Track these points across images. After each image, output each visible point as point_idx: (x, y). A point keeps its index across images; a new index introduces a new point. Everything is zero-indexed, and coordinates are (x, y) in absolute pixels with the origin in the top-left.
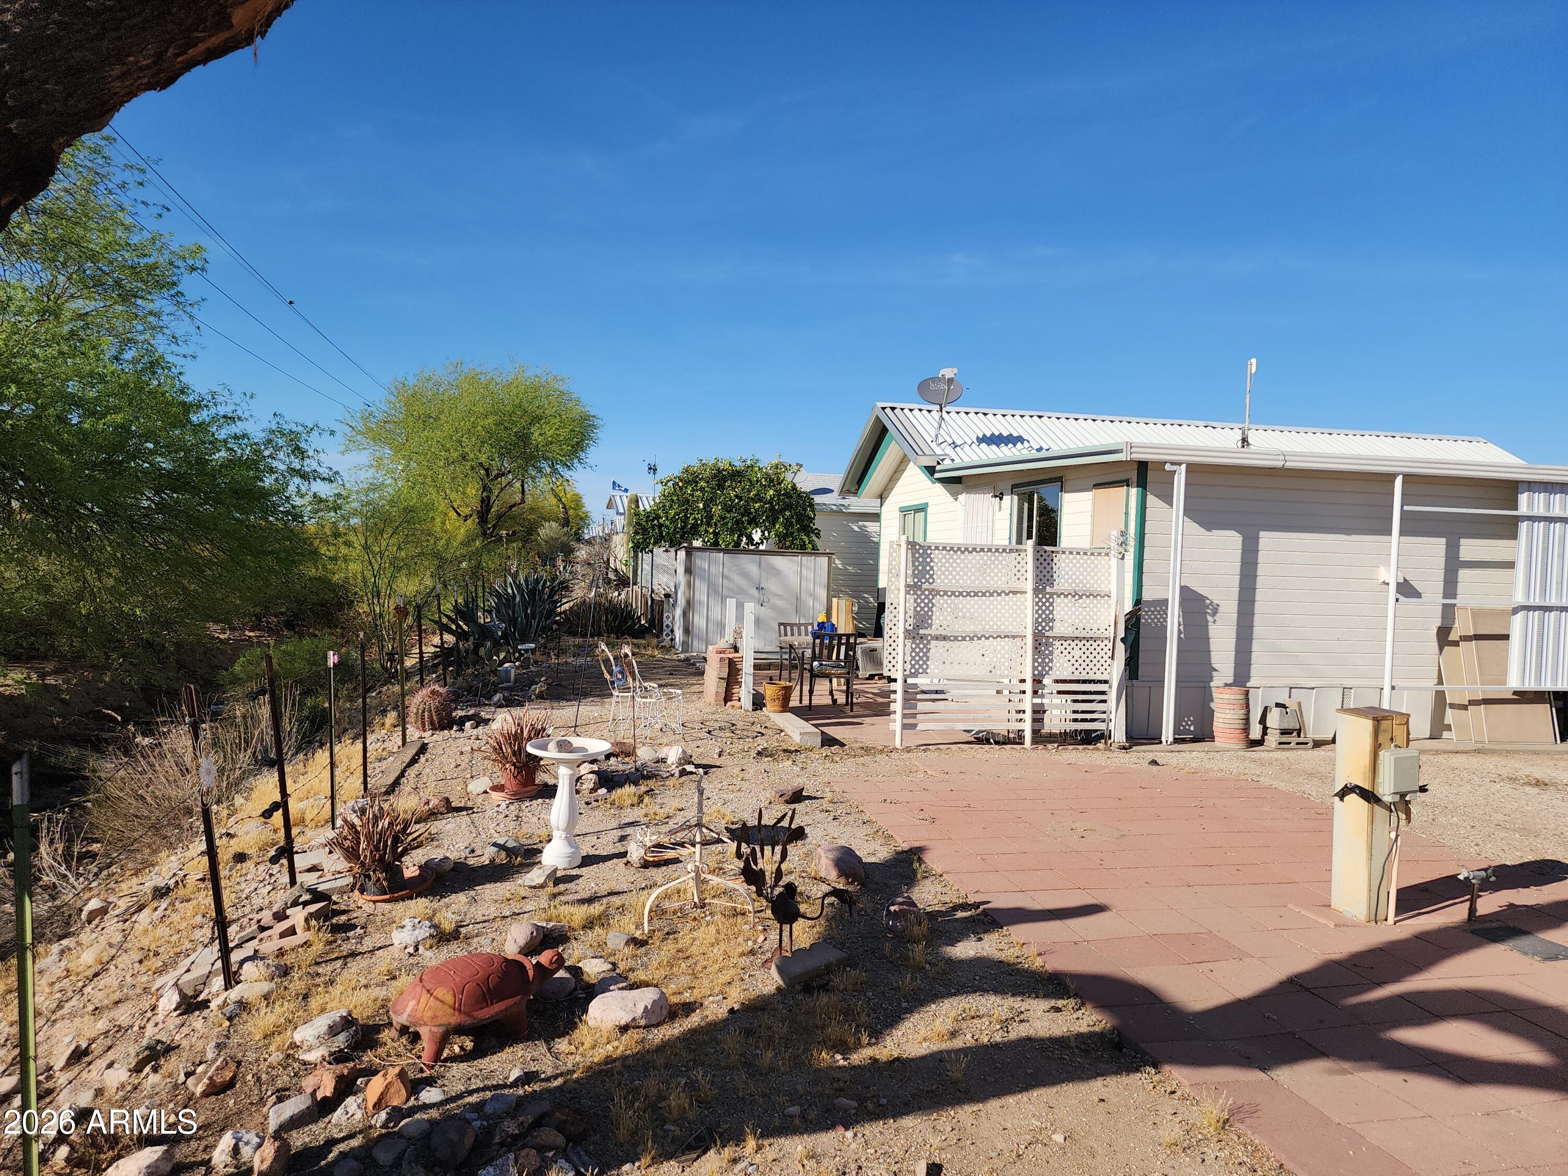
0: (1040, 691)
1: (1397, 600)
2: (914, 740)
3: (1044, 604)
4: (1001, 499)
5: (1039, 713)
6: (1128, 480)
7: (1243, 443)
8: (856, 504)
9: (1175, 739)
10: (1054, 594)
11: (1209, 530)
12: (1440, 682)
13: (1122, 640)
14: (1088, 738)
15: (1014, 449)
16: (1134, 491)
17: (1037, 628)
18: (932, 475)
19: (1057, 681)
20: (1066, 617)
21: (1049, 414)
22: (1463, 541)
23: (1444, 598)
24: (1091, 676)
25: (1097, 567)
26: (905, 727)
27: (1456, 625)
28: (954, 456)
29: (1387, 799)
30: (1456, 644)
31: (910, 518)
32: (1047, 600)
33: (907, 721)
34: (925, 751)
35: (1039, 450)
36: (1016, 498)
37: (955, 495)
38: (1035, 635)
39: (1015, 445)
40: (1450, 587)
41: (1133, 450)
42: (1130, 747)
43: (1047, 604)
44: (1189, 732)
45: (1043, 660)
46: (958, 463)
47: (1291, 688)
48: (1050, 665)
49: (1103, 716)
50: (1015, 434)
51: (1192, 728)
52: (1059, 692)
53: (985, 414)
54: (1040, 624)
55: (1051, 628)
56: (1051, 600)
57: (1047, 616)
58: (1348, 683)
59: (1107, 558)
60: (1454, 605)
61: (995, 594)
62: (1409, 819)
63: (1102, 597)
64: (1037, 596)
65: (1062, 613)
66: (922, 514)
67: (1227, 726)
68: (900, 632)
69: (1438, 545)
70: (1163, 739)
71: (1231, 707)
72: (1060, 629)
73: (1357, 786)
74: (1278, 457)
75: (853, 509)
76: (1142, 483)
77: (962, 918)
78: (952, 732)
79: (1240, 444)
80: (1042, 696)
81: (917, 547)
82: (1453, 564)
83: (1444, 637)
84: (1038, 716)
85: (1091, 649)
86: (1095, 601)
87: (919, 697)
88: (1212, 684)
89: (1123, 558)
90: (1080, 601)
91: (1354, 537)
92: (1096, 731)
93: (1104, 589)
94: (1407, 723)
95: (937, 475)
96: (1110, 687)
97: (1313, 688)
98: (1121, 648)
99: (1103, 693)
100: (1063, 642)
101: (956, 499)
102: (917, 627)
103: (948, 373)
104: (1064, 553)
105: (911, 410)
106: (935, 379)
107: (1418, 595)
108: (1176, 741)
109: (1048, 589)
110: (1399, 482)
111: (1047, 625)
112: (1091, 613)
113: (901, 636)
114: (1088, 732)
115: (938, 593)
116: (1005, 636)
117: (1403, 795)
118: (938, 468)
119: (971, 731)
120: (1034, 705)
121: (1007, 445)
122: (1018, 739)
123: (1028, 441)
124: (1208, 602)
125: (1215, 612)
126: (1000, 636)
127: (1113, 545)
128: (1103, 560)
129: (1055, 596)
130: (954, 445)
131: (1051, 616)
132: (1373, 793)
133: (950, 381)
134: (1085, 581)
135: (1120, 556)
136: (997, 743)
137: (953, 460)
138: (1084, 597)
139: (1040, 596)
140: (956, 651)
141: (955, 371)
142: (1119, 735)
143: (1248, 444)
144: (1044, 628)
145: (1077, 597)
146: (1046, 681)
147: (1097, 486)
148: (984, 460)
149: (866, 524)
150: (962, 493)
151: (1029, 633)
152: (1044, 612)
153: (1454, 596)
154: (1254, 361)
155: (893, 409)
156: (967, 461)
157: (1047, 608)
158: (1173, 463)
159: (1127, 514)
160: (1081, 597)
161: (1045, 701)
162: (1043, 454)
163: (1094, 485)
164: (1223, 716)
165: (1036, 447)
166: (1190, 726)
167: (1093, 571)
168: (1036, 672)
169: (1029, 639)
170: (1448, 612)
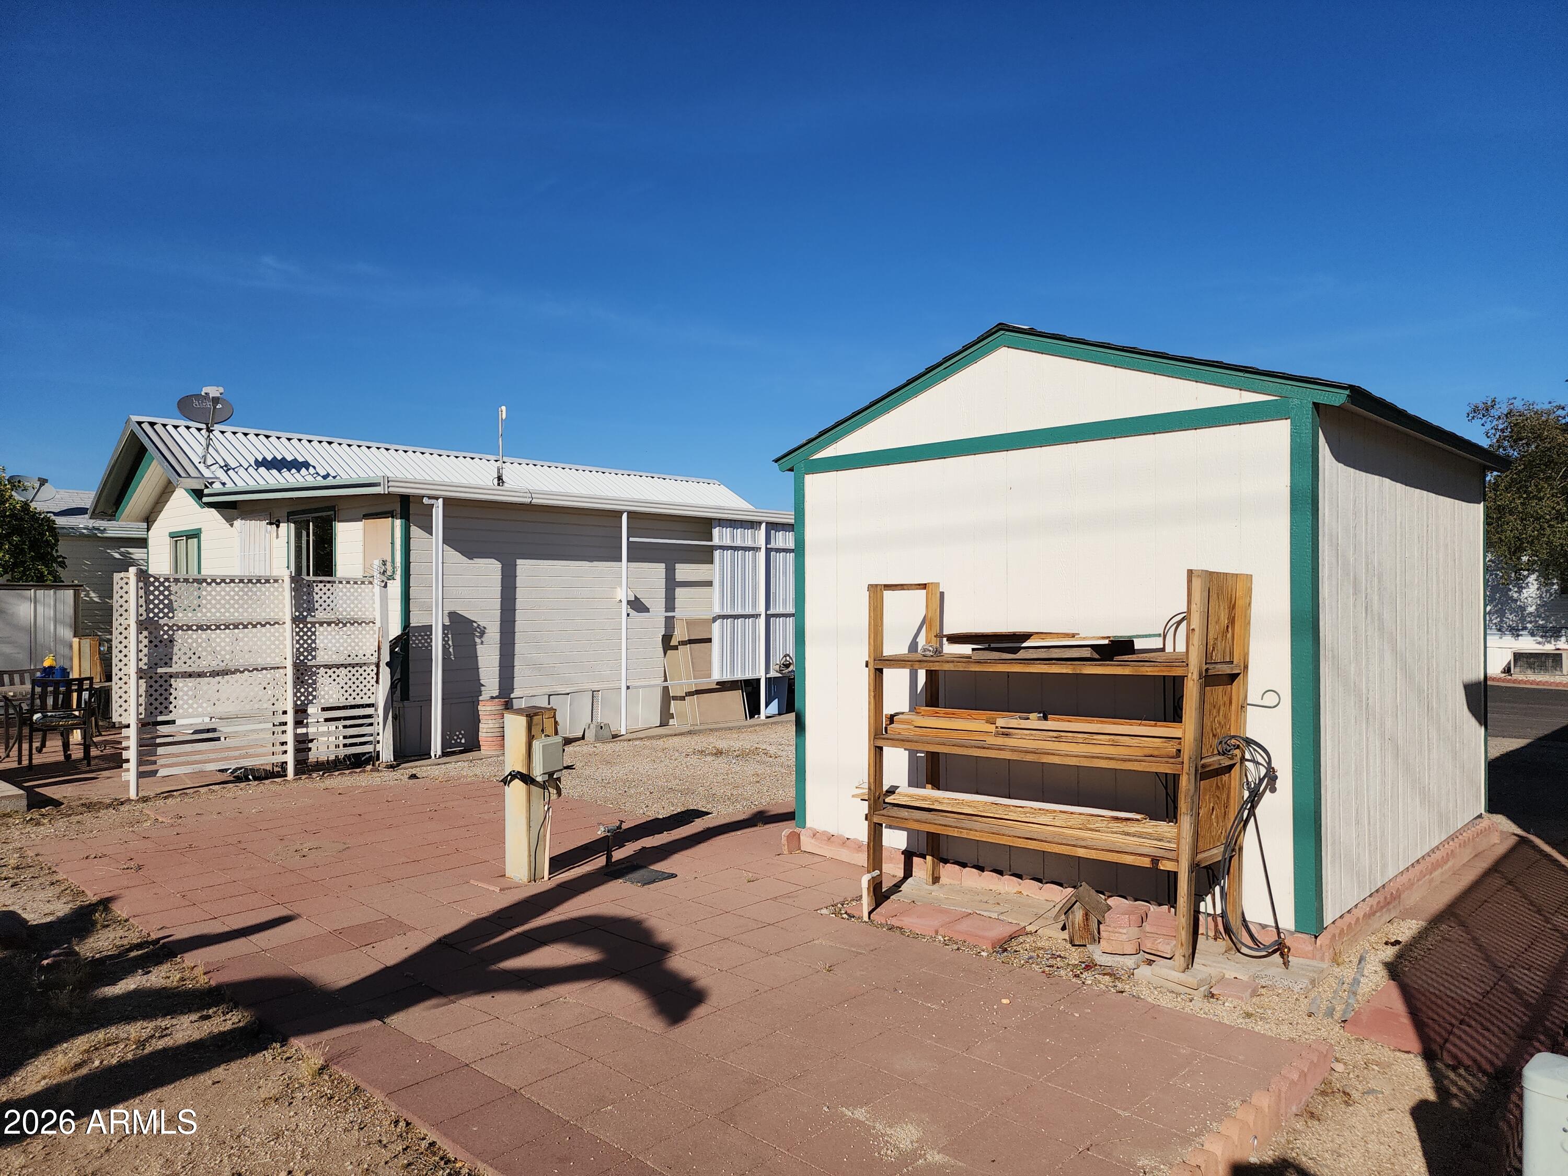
0: (305, 721)
1: (628, 615)
2: (152, 787)
3: (305, 634)
4: (278, 526)
5: (303, 744)
6: (393, 511)
7: (499, 480)
8: (114, 529)
9: (443, 752)
10: (316, 623)
11: (471, 559)
12: (666, 680)
13: (387, 664)
14: (358, 762)
15: (297, 475)
16: (398, 523)
17: (298, 658)
18: (200, 499)
19: (324, 709)
20: (330, 645)
21: (340, 441)
22: (677, 566)
23: (666, 611)
24: (359, 701)
25: (360, 595)
26: (141, 775)
27: (676, 633)
28: (224, 478)
29: (539, 779)
30: (675, 648)
31: (182, 544)
32: (309, 630)
33: (142, 769)
34: (166, 798)
35: (325, 477)
36: (292, 525)
37: (230, 520)
38: (295, 665)
39: (299, 472)
40: (670, 604)
41: (390, 484)
42: (398, 765)
43: (309, 633)
44: (460, 744)
45: (306, 690)
46: (230, 486)
47: (550, 695)
48: (314, 693)
49: (371, 739)
50: (301, 459)
51: (463, 741)
52: (327, 720)
53: (267, 437)
54: (302, 654)
55: (314, 657)
56: (313, 629)
57: (310, 645)
58: (595, 687)
59: (370, 586)
60: (674, 617)
61: (250, 626)
62: (559, 793)
63: (366, 624)
64: (297, 626)
65: (326, 641)
66: (196, 540)
67: (490, 735)
68: (132, 670)
69: (660, 568)
70: (433, 755)
71: (493, 717)
72: (322, 657)
73: (518, 772)
74: (525, 495)
75: (110, 534)
76: (405, 516)
77: (135, 957)
78: (202, 773)
79: (496, 481)
80: (307, 726)
81: (152, 579)
82: (672, 584)
83: (667, 644)
84: (303, 746)
85: (357, 675)
86: (360, 628)
87: (158, 741)
88: (481, 698)
89: (385, 586)
90: (345, 629)
91: (595, 563)
92: (364, 754)
93: (368, 616)
94: (554, 717)
95: (205, 500)
96: (376, 710)
97: (568, 694)
98: (385, 672)
99: (370, 716)
100: (328, 670)
101: (232, 525)
102: (153, 665)
103: (213, 391)
104: (341, 582)
105: (176, 427)
106: (198, 396)
107: (646, 610)
108: (445, 754)
109: (309, 619)
110: (625, 517)
111: (310, 654)
112: (356, 640)
113: (134, 677)
114: (357, 756)
115: (180, 628)
116: (262, 669)
117: (551, 774)
118: (206, 491)
119: (227, 770)
120: (296, 735)
121: (289, 471)
122: (278, 772)
123: (314, 467)
124: (475, 625)
125: (483, 633)
126: (257, 669)
127: (376, 574)
128: (366, 588)
129: (317, 625)
130: (227, 468)
131: (313, 645)
132: (529, 776)
133: (216, 400)
134: (348, 609)
135: (383, 584)
136: (255, 779)
137: (224, 484)
138: (348, 625)
139: (301, 626)
140: (205, 688)
141: (221, 390)
142: (387, 754)
143: (503, 482)
144: (306, 658)
145: (341, 625)
146: (311, 710)
147: (367, 516)
148: (263, 485)
149: (130, 550)
150: (238, 518)
151: (289, 663)
152: (305, 642)
153: (673, 610)
154: (504, 408)
155: (152, 424)
156: (241, 485)
157: (309, 637)
158: (430, 497)
159: (392, 543)
160: (345, 625)
161: (312, 730)
162: (330, 481)
163: (364, 516)
164: (486, 726)
165: (323, 473)
166: (461, 739)
167: (357, 599)
168: (299, 703)
169: (290, 671)
170: (670, 622)
